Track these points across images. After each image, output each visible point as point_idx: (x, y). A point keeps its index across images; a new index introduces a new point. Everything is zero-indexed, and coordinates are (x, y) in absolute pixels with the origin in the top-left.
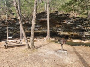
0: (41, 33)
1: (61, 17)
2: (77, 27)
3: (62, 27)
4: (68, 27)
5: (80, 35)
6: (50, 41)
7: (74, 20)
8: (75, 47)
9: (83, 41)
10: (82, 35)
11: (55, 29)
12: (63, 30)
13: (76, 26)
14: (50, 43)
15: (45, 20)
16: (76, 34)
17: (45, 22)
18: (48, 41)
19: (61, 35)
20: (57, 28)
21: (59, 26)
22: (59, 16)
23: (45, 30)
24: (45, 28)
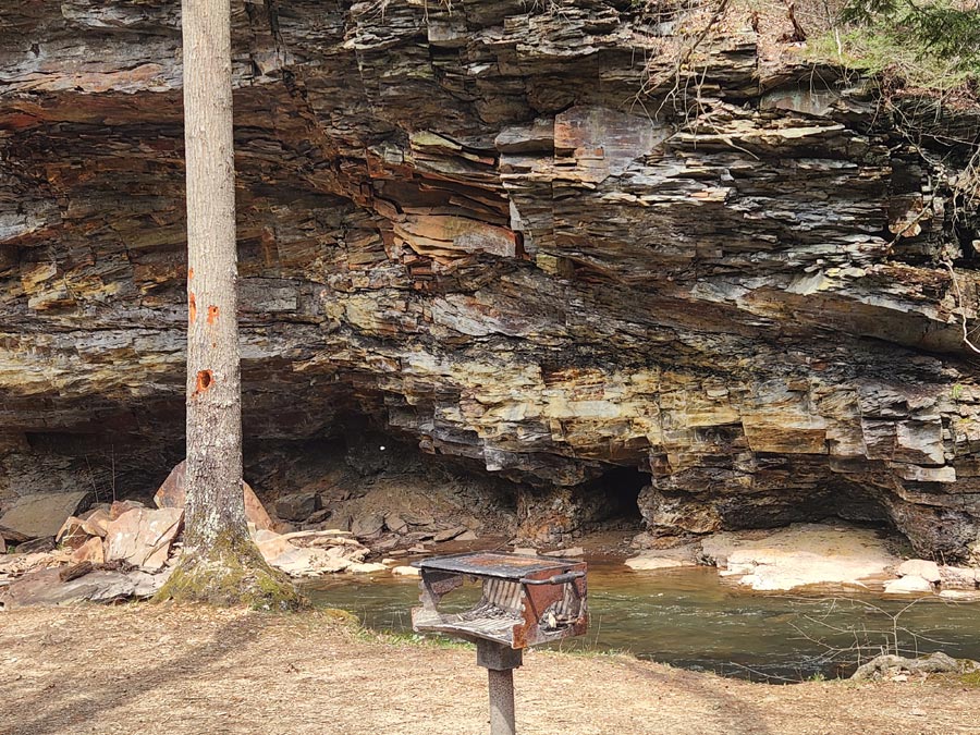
0: (43, 400)
1: (490, 54)
2: (809, 287)
3: (523, 262)
4: (640, 272)
5: (872, 437)
6: (255, 581)
7: (744, 130)
8: (769, 696)
9: (916, 576)
10: (905, 438)
11: (362, 311)
12: (531, 331)
13: (793, 256)
14: (242, 633)
15: (131, 83)
16: (794, 419)
17: (128, 133)
18: (197, 597)
19: (503, 454)
20: (400, 290)
21: (441, 253)
22: (454, 36)
23: (124, 332)
24: (120, 285)
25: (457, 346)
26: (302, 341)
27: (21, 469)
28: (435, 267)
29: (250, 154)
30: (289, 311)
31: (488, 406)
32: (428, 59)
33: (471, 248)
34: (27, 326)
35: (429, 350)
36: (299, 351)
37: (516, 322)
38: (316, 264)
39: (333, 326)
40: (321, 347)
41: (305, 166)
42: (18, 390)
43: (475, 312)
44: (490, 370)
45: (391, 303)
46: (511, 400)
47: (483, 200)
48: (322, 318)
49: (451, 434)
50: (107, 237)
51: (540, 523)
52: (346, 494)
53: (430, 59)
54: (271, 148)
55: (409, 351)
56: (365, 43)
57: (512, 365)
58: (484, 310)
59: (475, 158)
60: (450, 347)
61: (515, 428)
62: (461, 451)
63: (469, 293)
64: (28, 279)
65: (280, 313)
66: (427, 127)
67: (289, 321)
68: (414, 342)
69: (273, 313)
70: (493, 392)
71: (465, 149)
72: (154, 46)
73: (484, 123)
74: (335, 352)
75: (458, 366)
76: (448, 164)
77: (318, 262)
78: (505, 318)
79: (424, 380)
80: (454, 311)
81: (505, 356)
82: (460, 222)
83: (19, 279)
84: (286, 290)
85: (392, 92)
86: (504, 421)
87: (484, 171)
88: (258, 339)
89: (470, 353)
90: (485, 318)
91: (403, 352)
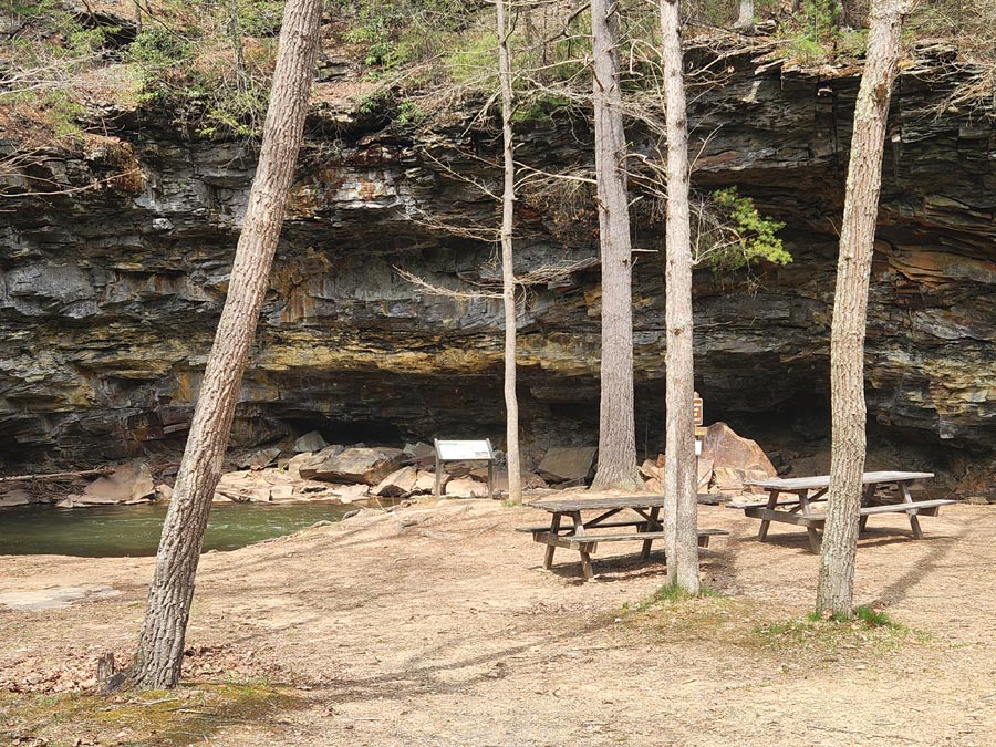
19: (956, 426)
20: (885, 305)
21: (930, 279)
22: (981, 133)
23: (652, 333)
24: (654, 299)
25: (932, 347)
26: (792, 340)
27: (543, 429)
28: (923, 289)
29: (773, 207)
30: (784, 318)
31: (952, 391)
32: (954, 148)
33: (959, 276)
34: (580, 328)
35: (904, 349)
36: (789, 348)
37: (984, 330)
38: (811, 284)
39: (819, 329)
40: (807, 344)
41: (813, 215)
42: (563, 373)
43: (949, 322)
44: (959, 364)
45: (878, 314)
46: (975, 387)
47: (971, 242)
48: (810, 324)
49: (910, 411)
50: (649, 265)
51: (978, 479)
52: (797, 454)
53: (956, 148)
54: (789, 202)
55: (886, 349)
56: (910, 138)
57: (979, 361)
58: (957, 320)
59: (979, 215)
60: (924, 347)
61: (976, 408)
62: (916, 423)
63: (946, 308)
64: (590, 296)
65: (775, 319)
66: (941, 192)
67: (780, 325)
68: (892, 343)
69: (770, 320)
70: (960, 380)
71: (972, 209)
72: (734, 139)
73: (986, 189)
74: (816, 349)
75: (930, 361)
76: (953, 218)
77: (814, 283)
78: (974, 327)
79: (893, 370)
80: (932, 321)
81: (974, 354)
82: (947, 257)
83: (582, 295)
84: (781, 303)
85: (921, 169)
86: (967, 402)
87: (982, 222)
88: (756, 338)
89: (942, 352)
90: (957, 326)
91: (881, 350)
